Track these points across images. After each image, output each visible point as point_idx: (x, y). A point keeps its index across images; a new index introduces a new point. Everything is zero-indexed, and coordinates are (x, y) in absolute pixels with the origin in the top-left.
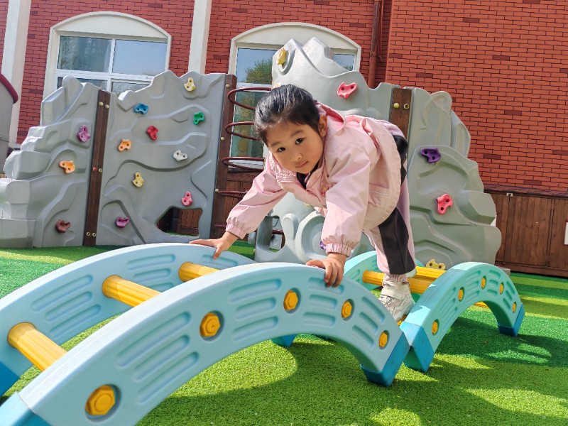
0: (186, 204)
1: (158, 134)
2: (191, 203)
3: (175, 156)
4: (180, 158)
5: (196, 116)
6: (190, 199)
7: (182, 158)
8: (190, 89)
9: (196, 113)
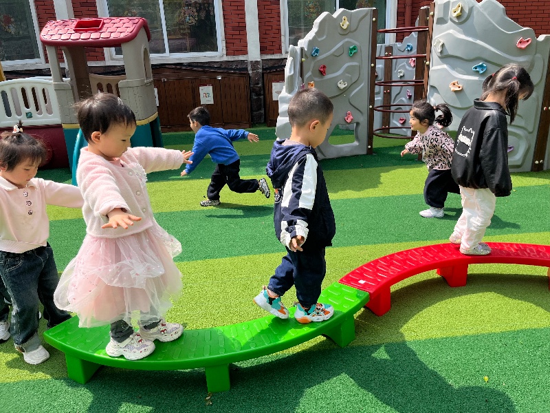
0: (349, 121)
1: (327, 70)
2: (352, 119)
3: (339, 85)
4: (342, 86)
5: (351, 50)
6: (352, 117)
7: (344, 86)
8: (345, 27)
9: (351, 47)
